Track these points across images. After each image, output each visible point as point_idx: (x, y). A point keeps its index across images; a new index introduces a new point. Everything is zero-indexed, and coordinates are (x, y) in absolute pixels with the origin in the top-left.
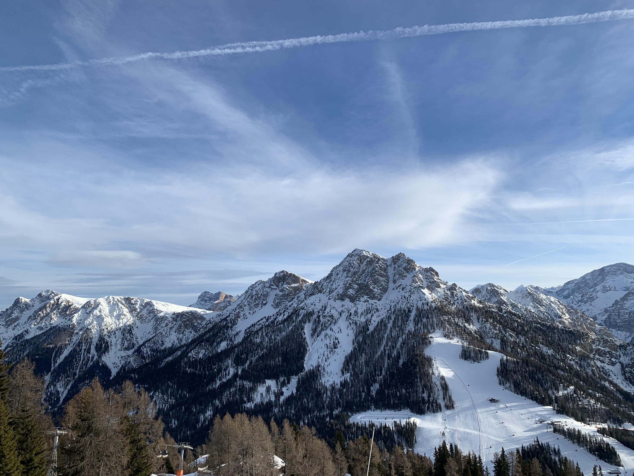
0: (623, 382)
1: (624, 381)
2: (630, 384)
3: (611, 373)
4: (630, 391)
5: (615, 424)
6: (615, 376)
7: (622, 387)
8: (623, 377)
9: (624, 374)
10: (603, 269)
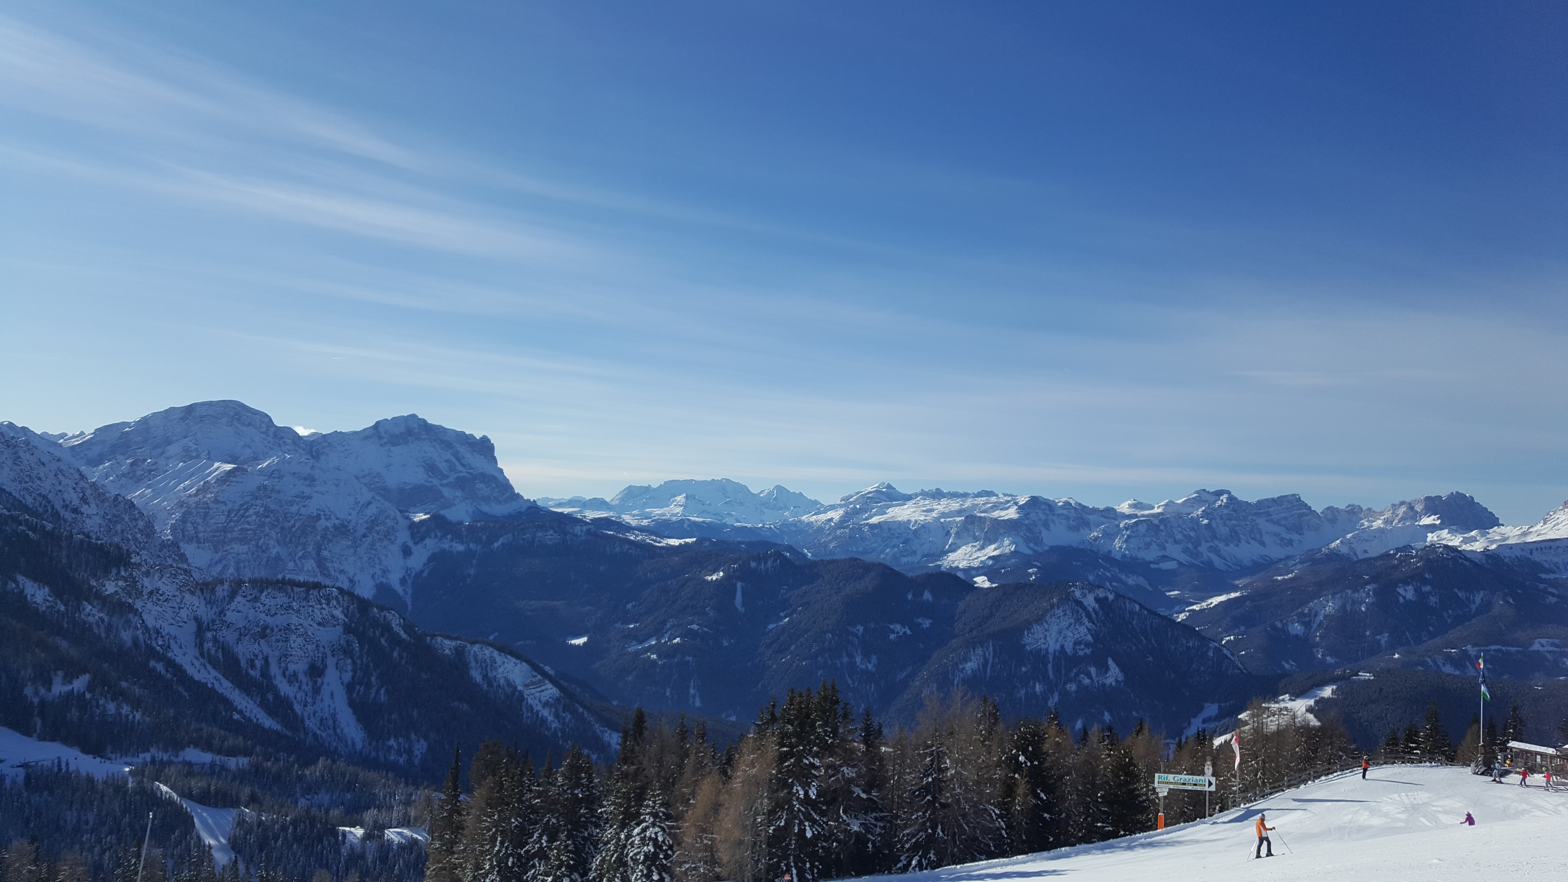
0: (194, 661)
1: (197, 658)
2: (209, 667)
3: (172, 641)
4: (205, 681)
5: (167, 751)
6: (181, 648)
7: (191, 671)
8: (196, 652)
9: (200, 645)
10: (190, 410)
